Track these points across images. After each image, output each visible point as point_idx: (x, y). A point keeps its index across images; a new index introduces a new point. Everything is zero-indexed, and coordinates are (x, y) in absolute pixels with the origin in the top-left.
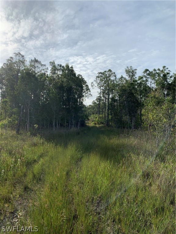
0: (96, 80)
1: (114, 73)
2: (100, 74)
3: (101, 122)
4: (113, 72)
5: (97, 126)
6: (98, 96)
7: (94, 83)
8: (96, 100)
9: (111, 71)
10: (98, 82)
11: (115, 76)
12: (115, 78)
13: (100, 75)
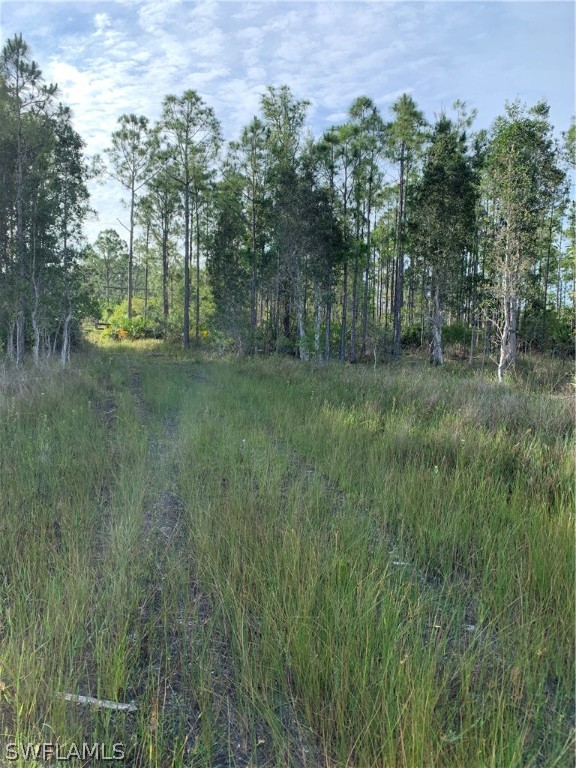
0: (111, 146)
1: (210, 112)
2: (128, 121)
3: (142, 330)
4: (203, 107)
5: (126, 343)
6: (103, 230)
7: (105, 157)
8: (98, 243)
9: (198, 99)
10: (120, 161)
11: (215, 126)
12: (212, 134)
13: (130, 126)
